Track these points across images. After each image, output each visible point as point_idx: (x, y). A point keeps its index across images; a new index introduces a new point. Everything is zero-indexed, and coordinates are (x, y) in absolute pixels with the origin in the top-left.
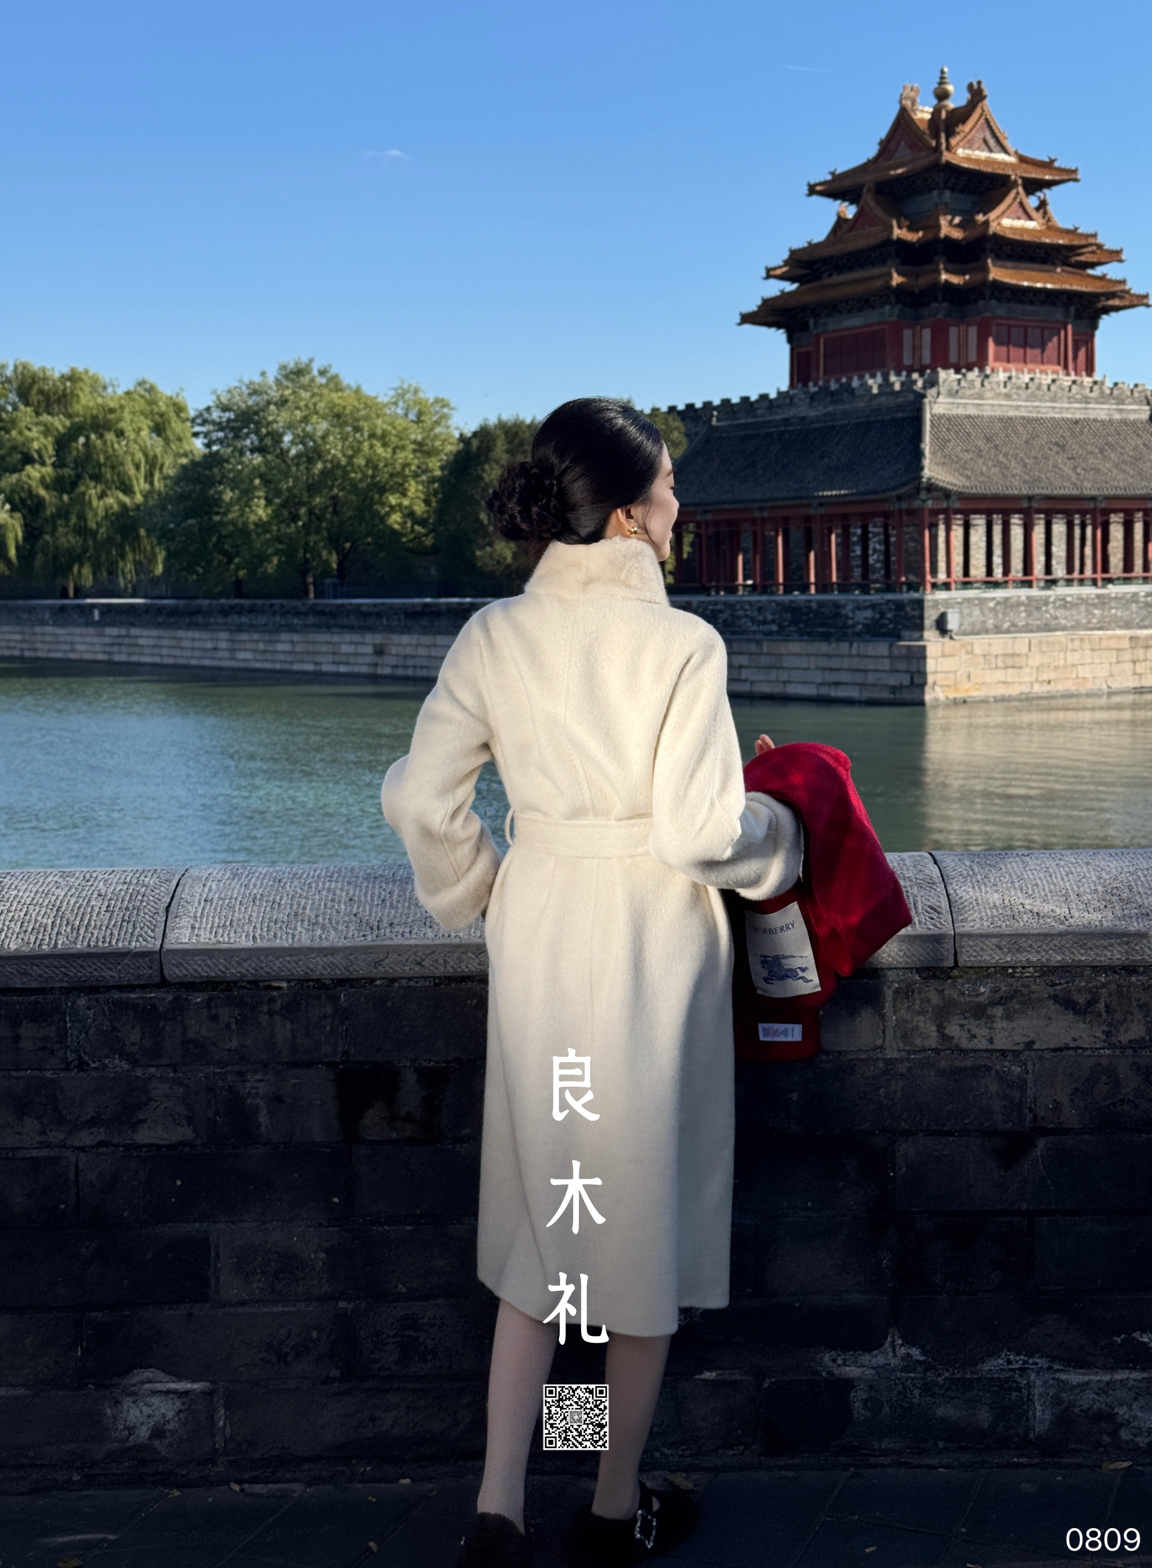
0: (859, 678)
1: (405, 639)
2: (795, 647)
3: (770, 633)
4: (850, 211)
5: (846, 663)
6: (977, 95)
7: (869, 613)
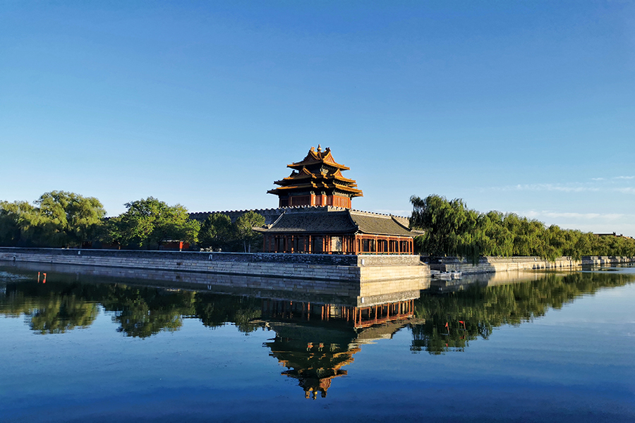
0: (340, 275)
1: (188, 261)
2: (318, 267)
3: (309, 263)
4: (297, 171)
5: (335, 271)
6: (328, 150)
7: (340, 259)
